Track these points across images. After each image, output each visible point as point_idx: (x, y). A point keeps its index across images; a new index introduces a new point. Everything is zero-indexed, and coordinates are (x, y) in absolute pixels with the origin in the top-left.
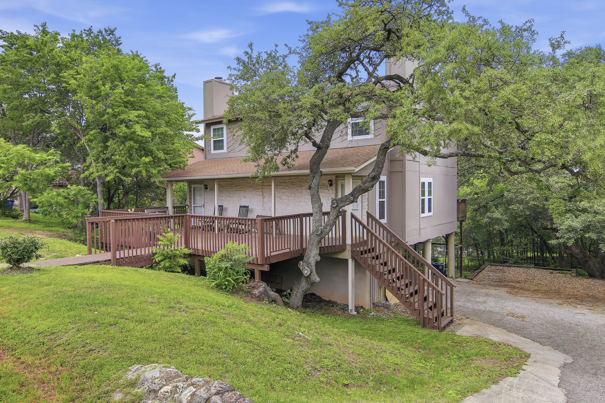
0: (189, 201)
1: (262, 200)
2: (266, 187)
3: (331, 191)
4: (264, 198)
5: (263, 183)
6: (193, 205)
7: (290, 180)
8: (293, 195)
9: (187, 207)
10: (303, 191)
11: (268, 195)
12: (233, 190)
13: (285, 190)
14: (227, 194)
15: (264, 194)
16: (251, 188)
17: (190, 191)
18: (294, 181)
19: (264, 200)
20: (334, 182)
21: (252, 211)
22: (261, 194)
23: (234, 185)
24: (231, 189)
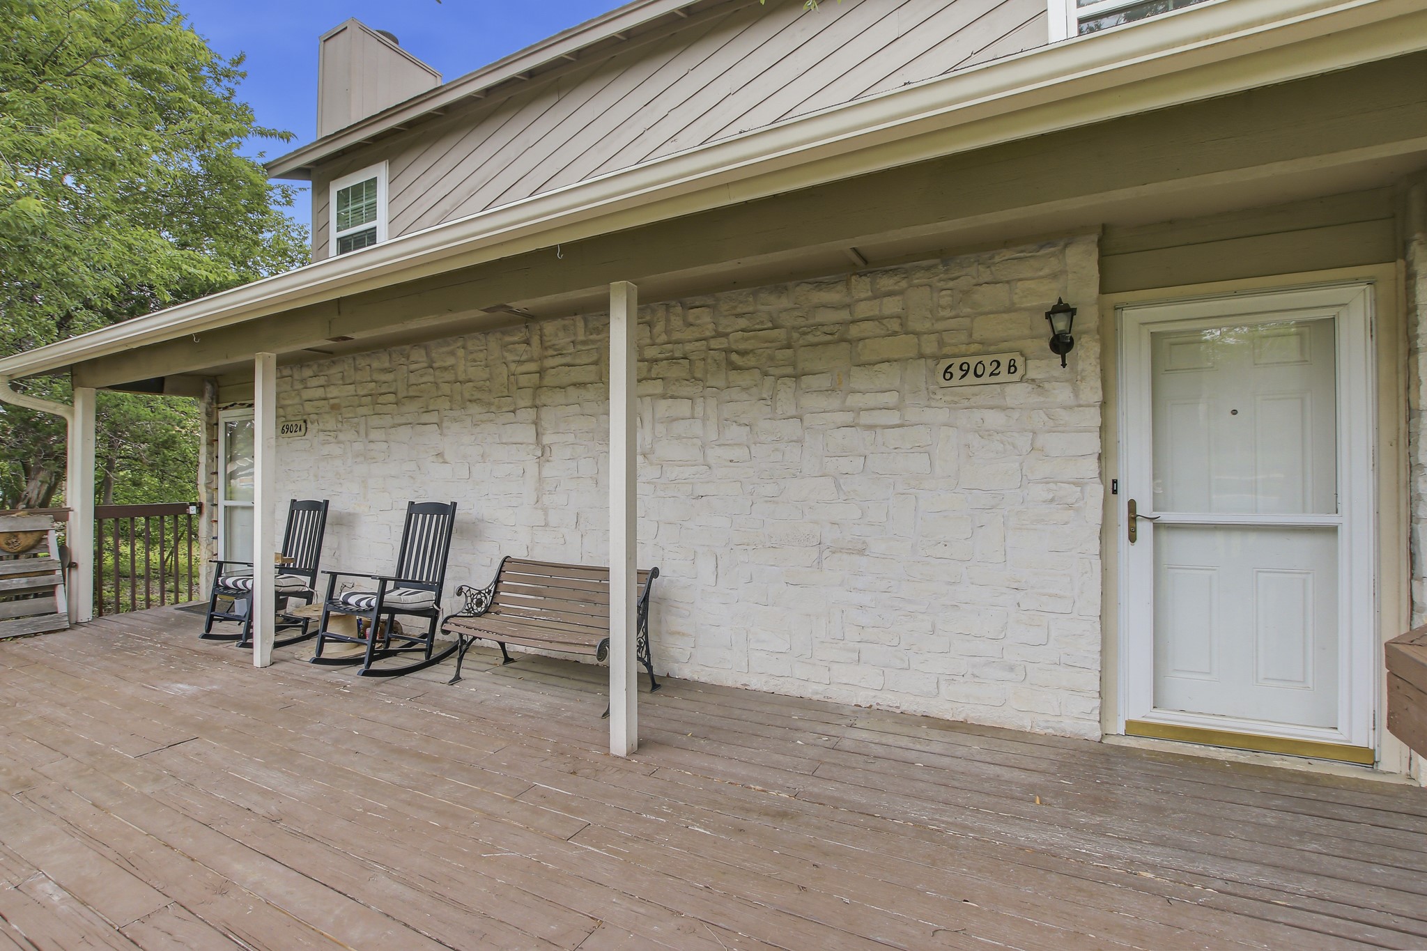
0: (208, 486)
1: (532, 468)
2: (559, 397)
3: (1062, 394)
4: (544, 454)
5: (541, 372)
6: (222, 503)
7: (714, 344)
8: (735, 432)
9: (193, 510)
10: (810, 402)
11: (570, 438)
12: (388, 420)
13: (683, 407)
14: (358, 446)
15: (547, 440)
16: (475, 409)
17: (212, 442)
18: (742, 346)
19: (548, 471)
20: (1088, 318)
21: (475, 531)
22: (528, 433)
23: (391, 398)
24: (375, 421)
